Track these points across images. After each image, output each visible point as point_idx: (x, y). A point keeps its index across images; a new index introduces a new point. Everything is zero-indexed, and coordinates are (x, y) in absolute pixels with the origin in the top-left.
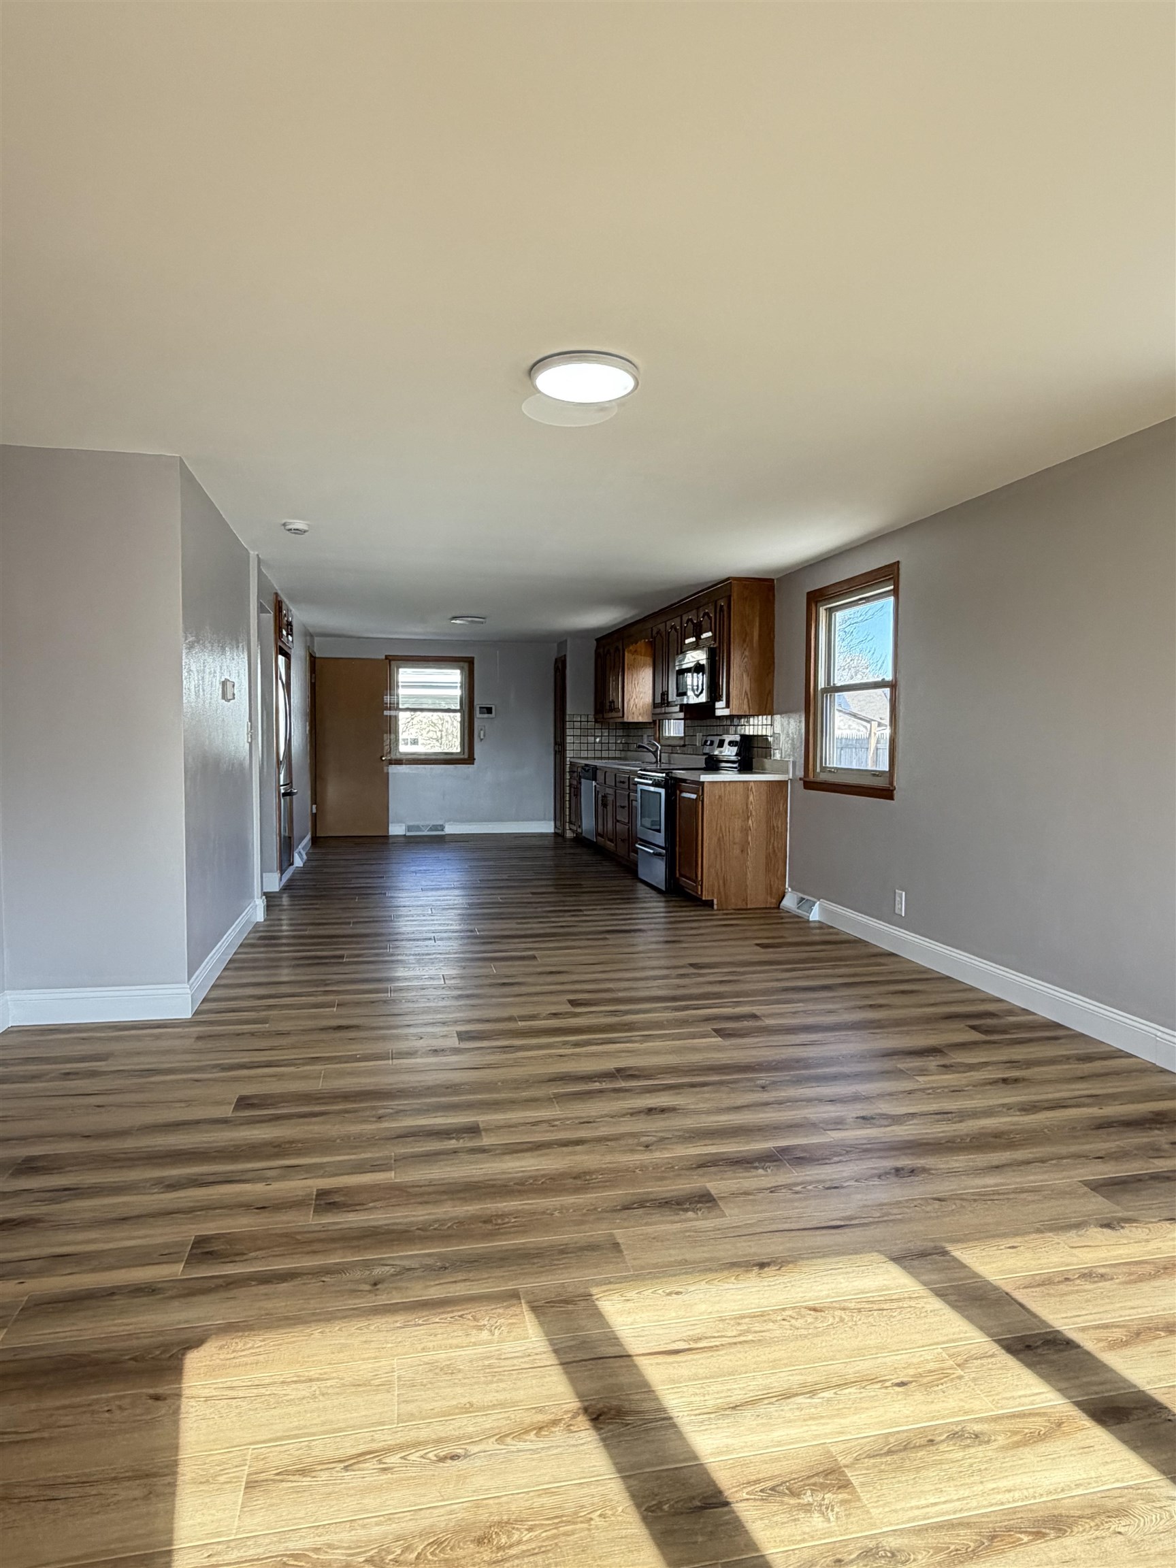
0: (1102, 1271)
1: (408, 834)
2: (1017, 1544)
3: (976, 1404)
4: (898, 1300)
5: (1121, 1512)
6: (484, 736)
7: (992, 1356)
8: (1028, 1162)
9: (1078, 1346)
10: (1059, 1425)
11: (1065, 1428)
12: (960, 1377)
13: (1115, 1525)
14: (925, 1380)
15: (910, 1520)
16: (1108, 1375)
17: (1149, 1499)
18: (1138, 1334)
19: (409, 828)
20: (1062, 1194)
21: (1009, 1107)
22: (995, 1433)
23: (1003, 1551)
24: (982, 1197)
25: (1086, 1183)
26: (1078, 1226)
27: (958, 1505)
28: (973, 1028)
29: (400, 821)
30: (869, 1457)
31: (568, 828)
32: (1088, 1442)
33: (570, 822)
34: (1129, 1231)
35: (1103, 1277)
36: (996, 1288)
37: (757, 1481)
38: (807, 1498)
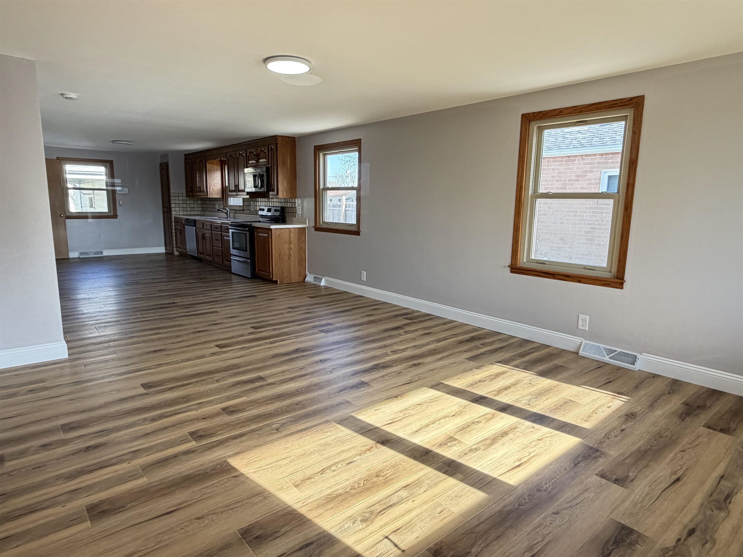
0: (482, 379)
1: (81, 257)
2: (499, 439)
3: (473, 416)
4: (439, 397)
5: (516, 428)
6: (122, 203)
7: (470, 404)
8: (448, 356)
9: (488, 398)
10: (494, 415)
11: (495, 415)
12: (466, 411)
13: (517, 430)
14: (458, 413)
15: (474, 442)
16: (498, 402)
17: (520, 424)
18: (499, 392)
19: (81, 254)
20: (462, 363)
21: (433, 341)
22: (482, 420)
23: (497, 442)
24: (442, 368)
25: (466, 359)
26: (471, 370)
27: (483, 436)
28: (406, 318)
29: (74, 250)
30: (457, 432)
31: (175, 250)
32: (502, 416)
33: (177, 247)
34: (484, 369)
35: (484, 381)
36: (461, 389)
37: (435, 445)
38: (449, 445)
